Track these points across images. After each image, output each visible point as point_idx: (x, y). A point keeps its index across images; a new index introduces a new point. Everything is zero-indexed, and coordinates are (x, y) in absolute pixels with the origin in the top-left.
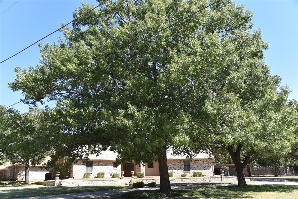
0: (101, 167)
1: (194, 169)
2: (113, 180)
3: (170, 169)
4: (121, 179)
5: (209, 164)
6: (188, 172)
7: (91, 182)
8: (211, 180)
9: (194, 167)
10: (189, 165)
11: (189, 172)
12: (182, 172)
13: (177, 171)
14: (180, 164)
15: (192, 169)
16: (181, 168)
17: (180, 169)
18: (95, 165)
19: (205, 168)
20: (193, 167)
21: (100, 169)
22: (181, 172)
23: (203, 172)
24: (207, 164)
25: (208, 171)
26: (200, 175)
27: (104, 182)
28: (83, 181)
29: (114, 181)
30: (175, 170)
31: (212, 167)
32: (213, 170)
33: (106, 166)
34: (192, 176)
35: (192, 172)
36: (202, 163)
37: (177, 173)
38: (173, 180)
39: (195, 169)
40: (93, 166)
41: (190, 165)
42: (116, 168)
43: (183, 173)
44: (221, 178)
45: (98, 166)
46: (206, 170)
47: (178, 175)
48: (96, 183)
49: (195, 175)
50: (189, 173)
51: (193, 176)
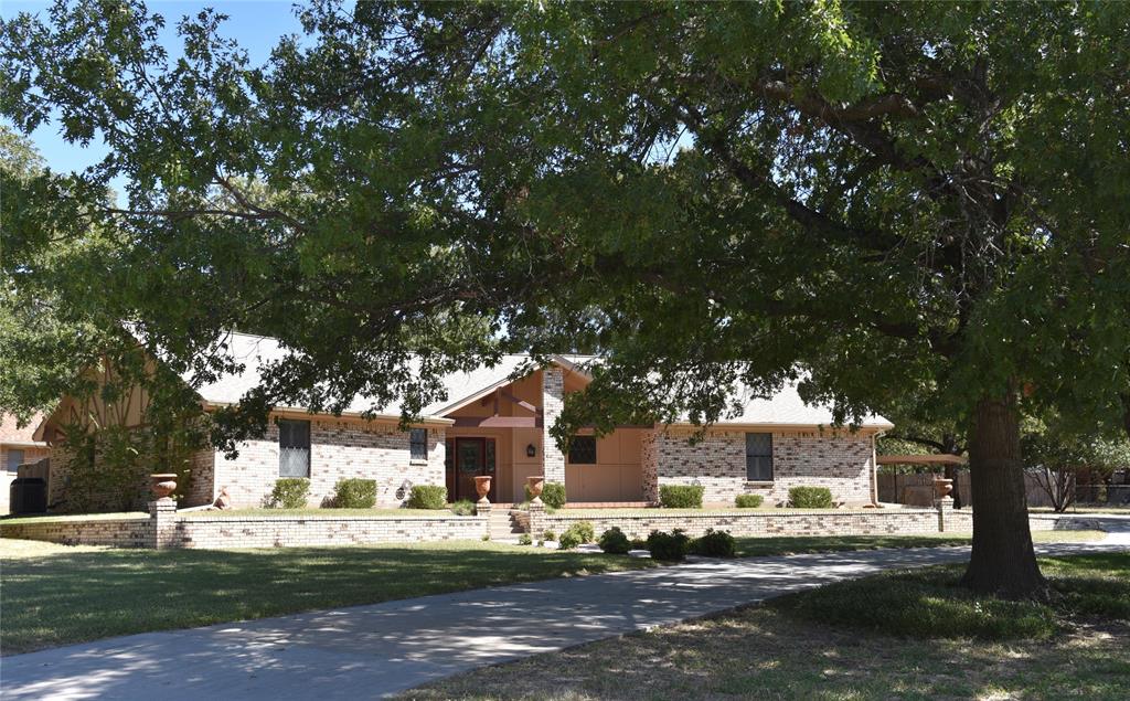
1: (791, 471)
3: (685, 470)
5: (855, 454)
6: (764, 487)
7: (337, 526)
9: (793, 462)
10: (771, 456)
11: (771, 486)
12: (736, 486)
13: (717, 480)
14: (730, 449)
15: (783, 475)
16: (732, 467)
17: (731, 471)
18: (325, 442)
19: (838, 471)
20: (786, 464)
22: (732, 486)
23: (835, 486)
24: (849, 454)
25: (849, 482)
26: (822, 499)
27: (401, 526)
28: (301, 522)
30: (708, 475)
31: (867, 466)
32: (872, 478)
34: (780, 506)
35: (783, 486)
36: (826, 446)
37: (718, 489)
39: (797, 475)
40: (313, 446)
41: (775, 451)
42: (425, 462)
43: (743, 492)
45: (337, 447)
46: (843, 480)
47: (718, 498)
49: (798, 499)
50: (767, 491)
51: (785, 505)
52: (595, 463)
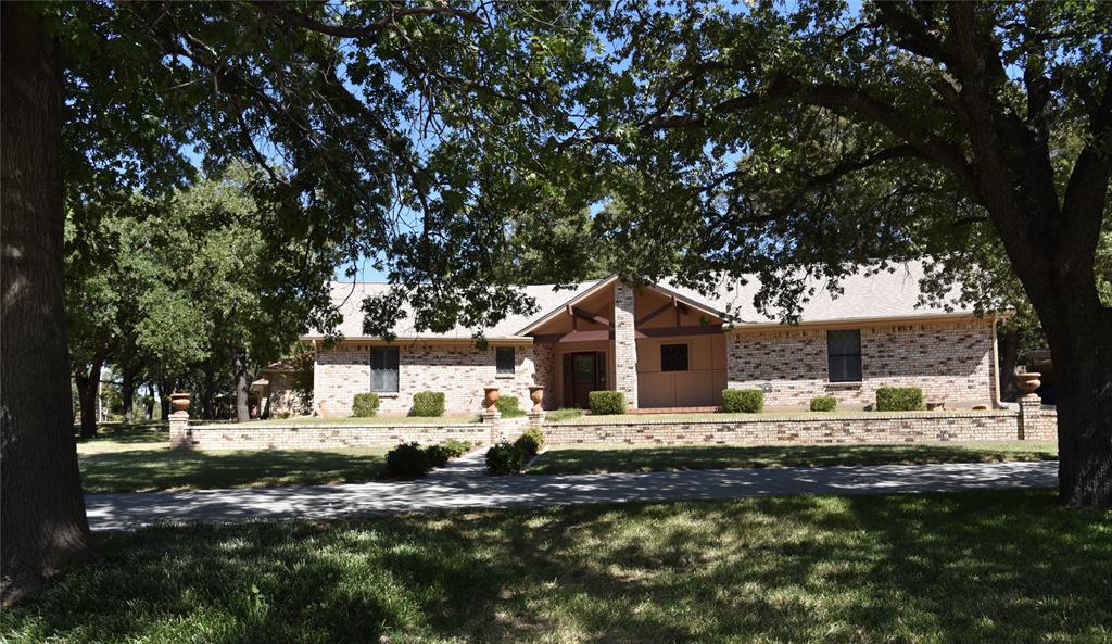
0: (437, 370)
1: (883, 371)
2: (441, 428)
3: (757, 373)
4: (485, 423)
5: (970, 347)
6: (849, 388)
7: (328, 433)
8: (953, 429)
9: (886, 360)
10: (858, 355)
11: (858, 387)
12: (817, 388)
13: (793, 383)
14: (809, 349)
15: (874, 374)
16: (811, 368)
17: (810, 373)
18: (411, 363)
19: (946, 368)
20: (876, 363)
21: (434, 379)
22: (811, 388)
23: (932, 386)
24: (961, 347)
25: (961, 381)
26: (911, 400)
28: (294, 429)
29: (445, 430)
30: (783, 377)
31: (986, 360)
32: (992, 374)
33: (460, 364)
34: (869, 409)
35: (870, 386)
36: (930, 340)
37: (795, 391)
38: (732, 426)
39: (891, 374)
40: (400, 367)
41: (863, 350)
42: (511, 375)
43: (823, 394)
44: (1020, 417)
45: (424, 367)
46: (952, 378)
47: (795, 401)
48: (357, 438)
49: (885, 400)
50: (854, 392)
51: (875, 407)
52: (686, 369)
